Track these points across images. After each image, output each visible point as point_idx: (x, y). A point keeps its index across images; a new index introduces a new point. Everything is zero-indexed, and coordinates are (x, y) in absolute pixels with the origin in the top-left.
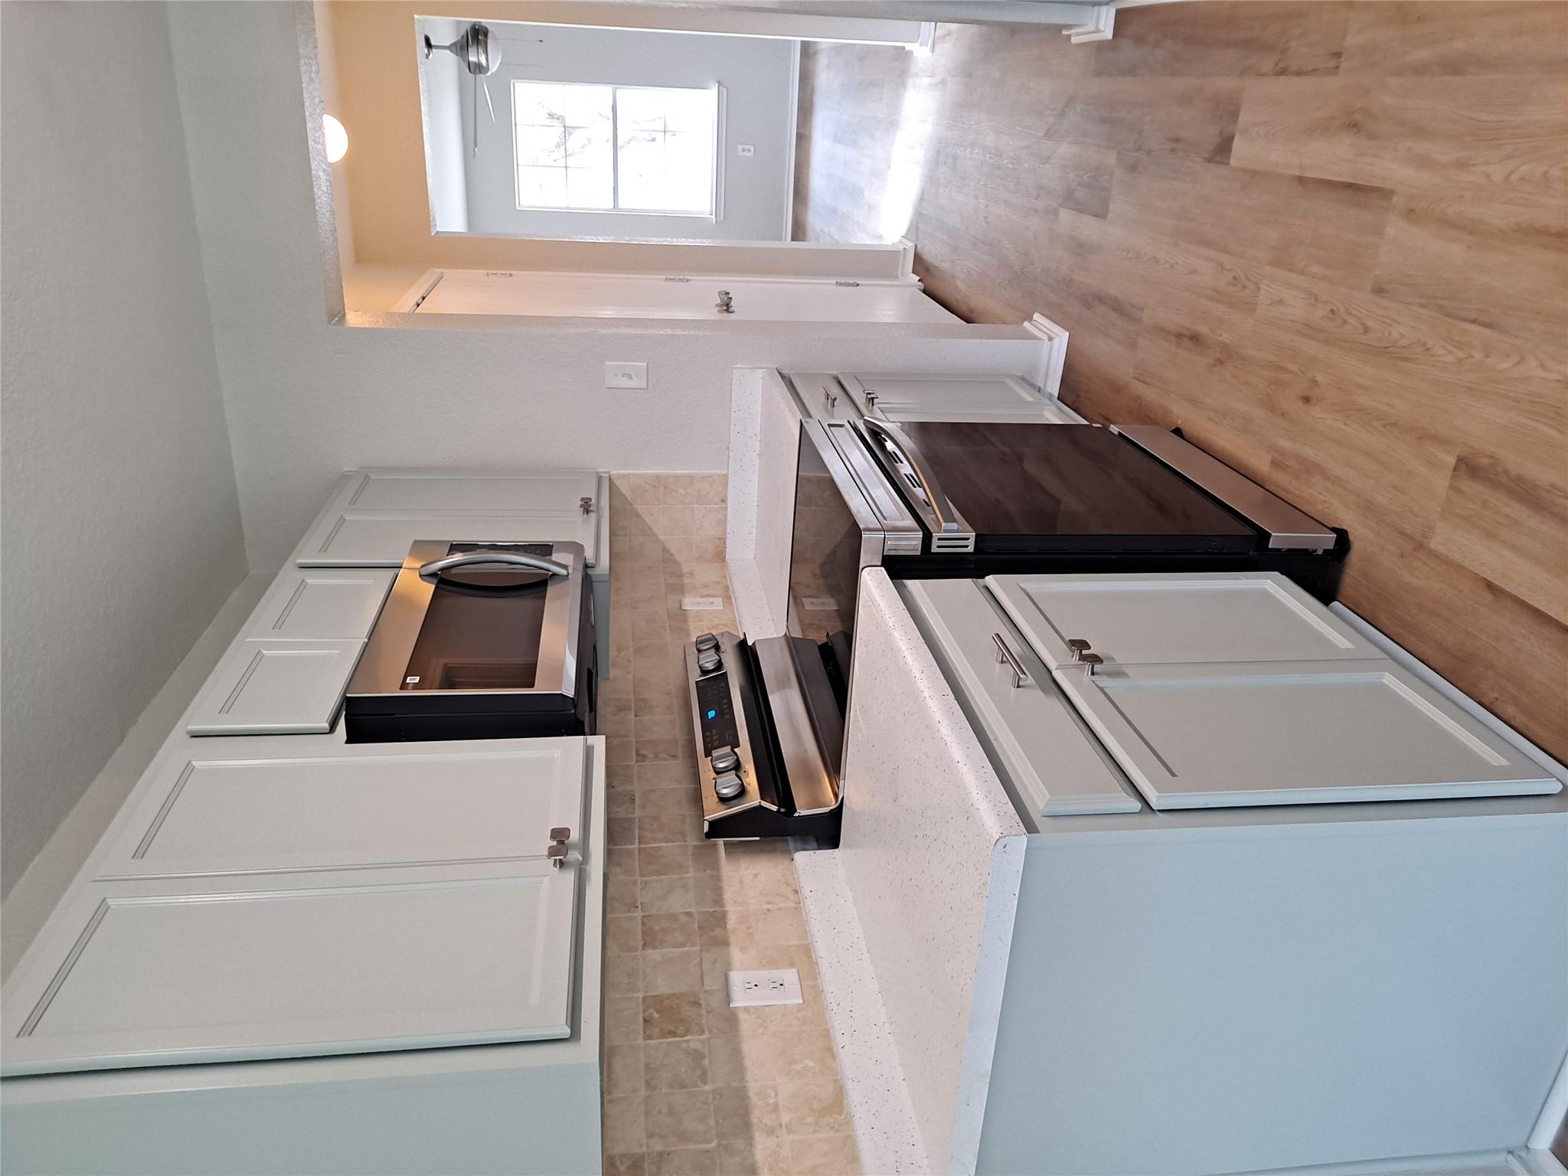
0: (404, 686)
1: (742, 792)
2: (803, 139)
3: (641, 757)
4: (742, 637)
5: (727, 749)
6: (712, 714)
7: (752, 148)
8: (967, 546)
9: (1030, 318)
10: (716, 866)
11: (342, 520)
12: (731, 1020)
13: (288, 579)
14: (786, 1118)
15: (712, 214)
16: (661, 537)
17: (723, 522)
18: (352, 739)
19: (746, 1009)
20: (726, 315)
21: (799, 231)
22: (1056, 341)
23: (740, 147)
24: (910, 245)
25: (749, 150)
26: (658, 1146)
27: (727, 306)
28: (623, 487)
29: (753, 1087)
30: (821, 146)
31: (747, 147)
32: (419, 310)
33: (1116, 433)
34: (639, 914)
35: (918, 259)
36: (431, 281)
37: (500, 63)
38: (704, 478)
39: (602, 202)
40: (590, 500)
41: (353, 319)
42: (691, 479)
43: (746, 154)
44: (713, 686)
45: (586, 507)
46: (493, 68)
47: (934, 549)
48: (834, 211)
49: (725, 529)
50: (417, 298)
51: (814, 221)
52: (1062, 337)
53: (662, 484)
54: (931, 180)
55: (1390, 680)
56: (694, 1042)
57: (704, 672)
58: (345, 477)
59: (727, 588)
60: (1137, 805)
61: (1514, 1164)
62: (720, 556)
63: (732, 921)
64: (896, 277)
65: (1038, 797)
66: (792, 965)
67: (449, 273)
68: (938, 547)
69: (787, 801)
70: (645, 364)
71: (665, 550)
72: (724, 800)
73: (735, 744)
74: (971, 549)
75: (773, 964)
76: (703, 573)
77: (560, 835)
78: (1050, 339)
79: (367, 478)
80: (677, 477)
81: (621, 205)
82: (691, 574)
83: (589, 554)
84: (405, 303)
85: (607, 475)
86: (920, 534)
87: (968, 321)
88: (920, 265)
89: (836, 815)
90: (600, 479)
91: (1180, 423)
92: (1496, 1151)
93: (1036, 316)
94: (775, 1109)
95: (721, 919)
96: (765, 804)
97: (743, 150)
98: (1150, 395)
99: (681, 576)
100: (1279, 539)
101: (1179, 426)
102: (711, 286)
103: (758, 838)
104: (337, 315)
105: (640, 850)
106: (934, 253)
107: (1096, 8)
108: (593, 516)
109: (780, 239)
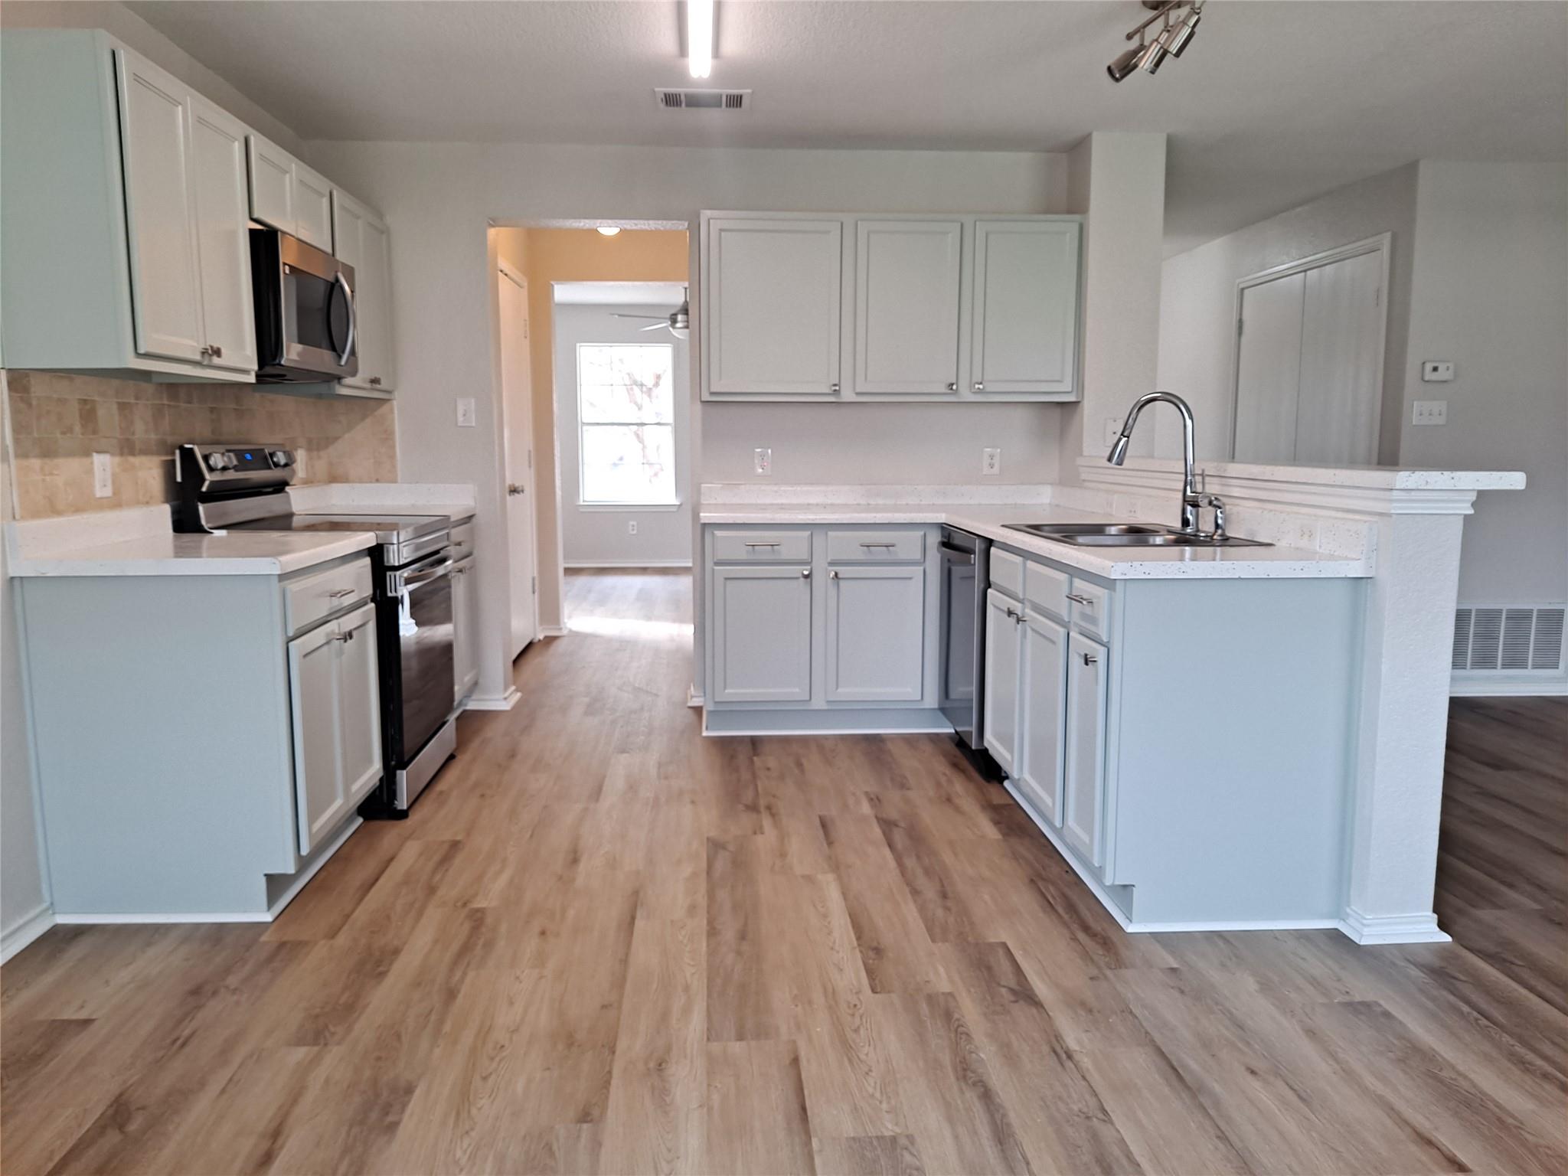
0: (285, 264)
1: (211, 469)
2: (644, 571)
3: (212, 410)
4: (291, 483)
5: (235, 462)
6: (248, 457)
7: (635, 532)
8: (391, 592)
9: (517, 690)
10: (158, 454)
11: (358, 218)
12: (87, 452)
13: (323, 184)
14: (48, 478)
15: (584, 501)
16: (347, 436)
17: (361, 481)
18: (252, 232)
19: (92, 463)
20: (507, 490)
21: (570, 572)
22: (504, 703)
23: (635, 523)
24: (565, 632)
25: (633, 530)
26: (34, 403)
27: (514, 491)
28: (385, 408)
29: (60, 461)
30: (638, 582)
31: (635, 528)
32: (500, 273)
33: (448, 718)
34: (133, 401)
35: (555, 638)
36: (516, 279)
37: (678, 338)
38: (394, 466)
39: (586, 414)
40: (379, 384)
41: (492, 232)
42: (392, 457)
43: (631, 528)
44: (264, 460)
45: (375, 381)
46: (675, 333)
47: (388, 573)
48: (589, 591)
49: (356, 482)
50: (506, 271)
51: (581, 581)
52: (505, 706)
53: (387, 437)
54: (608, 641)
55: (338, 802)
56: (77, 428)
57: (272, 455)
58: (380, 215)
59: (312, 482)
60: (291, 634)
61: (45, 905)
62: (333, 479)
63: (131, 459)
64: (541, 624)
65: (294, 586)
66: (114, 494)
67: (524, 293)
68: (390, 576)
69: (207, 498)
70: (474, 424)
71: (336, 439)
72: (206, 458)
73: (236, 468)
74: (389, 594)
75: (114, 482)
76: (321, 465)
77: (217, 352)
78: (505, 699)
79: (382, 232)
80: (393, 447)
81: (585, 428)
82: (319, 458)
83: (348, 381)
84: (503, 263)
85: (393, 397)
86: (396, 564)
87: (515, 662)
88: (550, 640)
89: (201, 530)
90: (389, 392)
91: (459, 757)
92: (51, 895)
93: (519, 695)
94: (51, 474)
95: (132, 453)
96: (207, 484)
97: (633, 526)
98: (475, 744)
99: (318, 450)
100: (402, 776)
101: (457, 758)
102: (527, 480)
103: (179, 479)
104: (494, 223)
105: (163, 405)
106: (559, 647)
107: (702, 694)
108: (368, 385)
109: (565, 558)
